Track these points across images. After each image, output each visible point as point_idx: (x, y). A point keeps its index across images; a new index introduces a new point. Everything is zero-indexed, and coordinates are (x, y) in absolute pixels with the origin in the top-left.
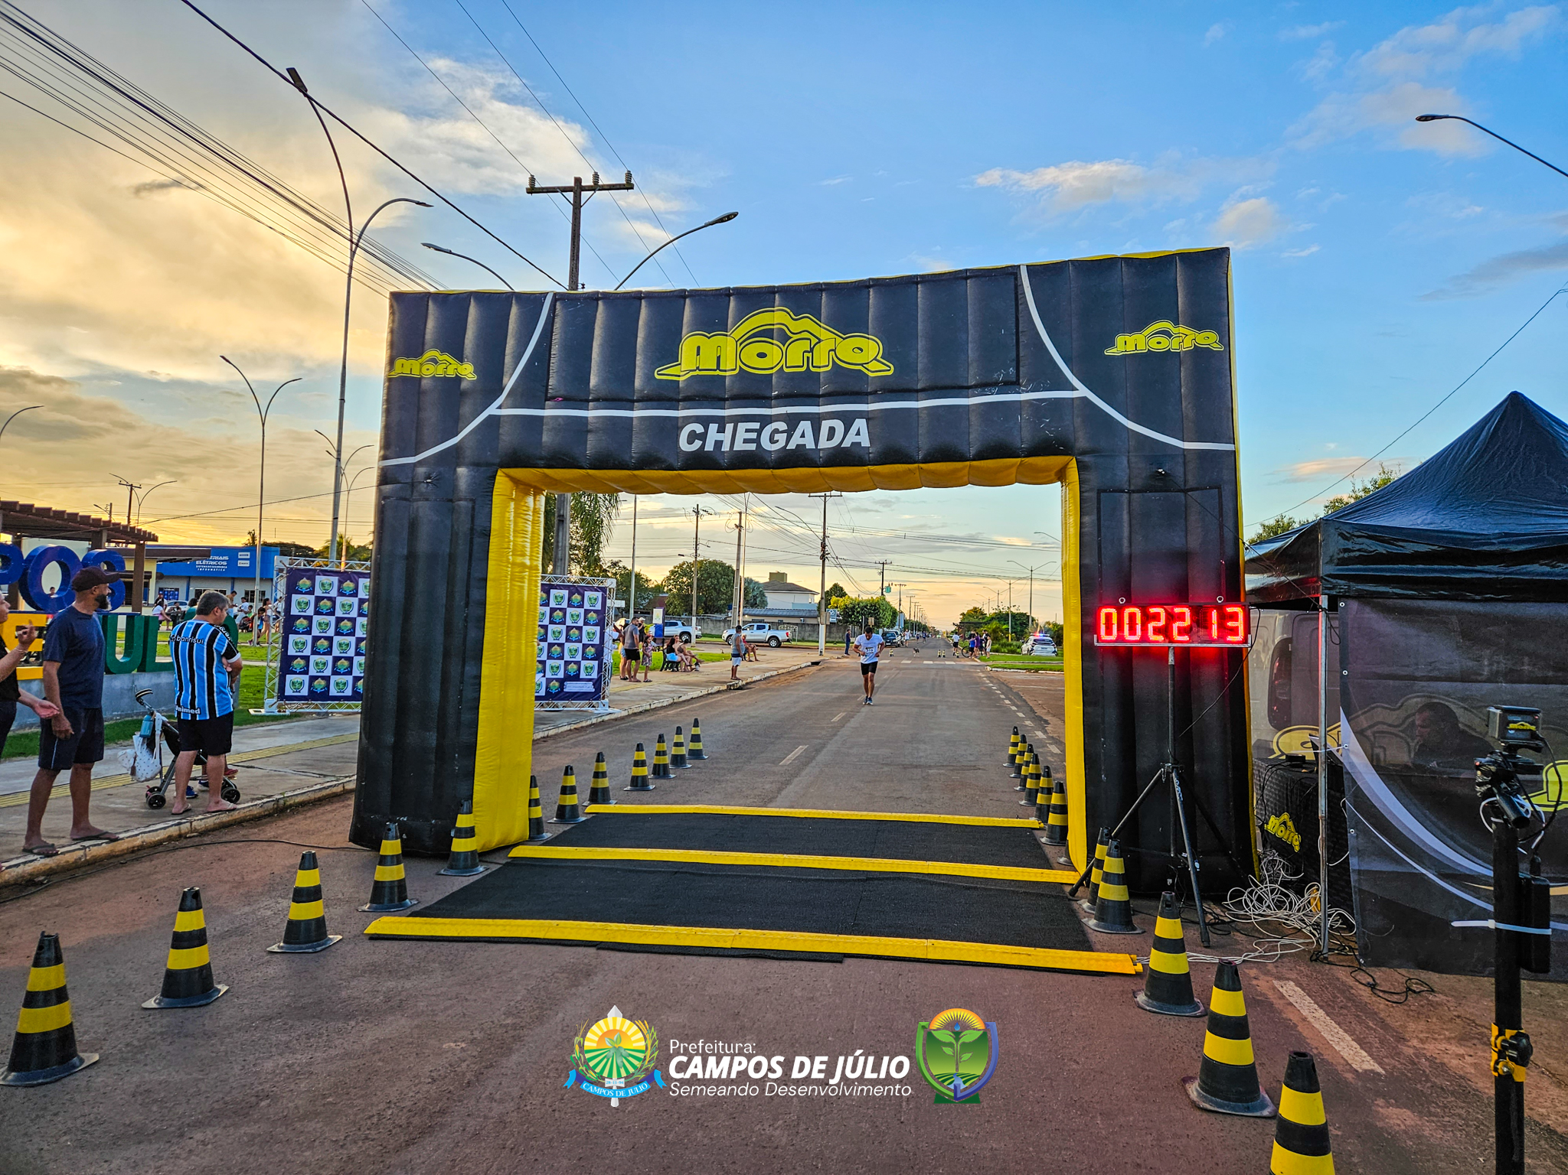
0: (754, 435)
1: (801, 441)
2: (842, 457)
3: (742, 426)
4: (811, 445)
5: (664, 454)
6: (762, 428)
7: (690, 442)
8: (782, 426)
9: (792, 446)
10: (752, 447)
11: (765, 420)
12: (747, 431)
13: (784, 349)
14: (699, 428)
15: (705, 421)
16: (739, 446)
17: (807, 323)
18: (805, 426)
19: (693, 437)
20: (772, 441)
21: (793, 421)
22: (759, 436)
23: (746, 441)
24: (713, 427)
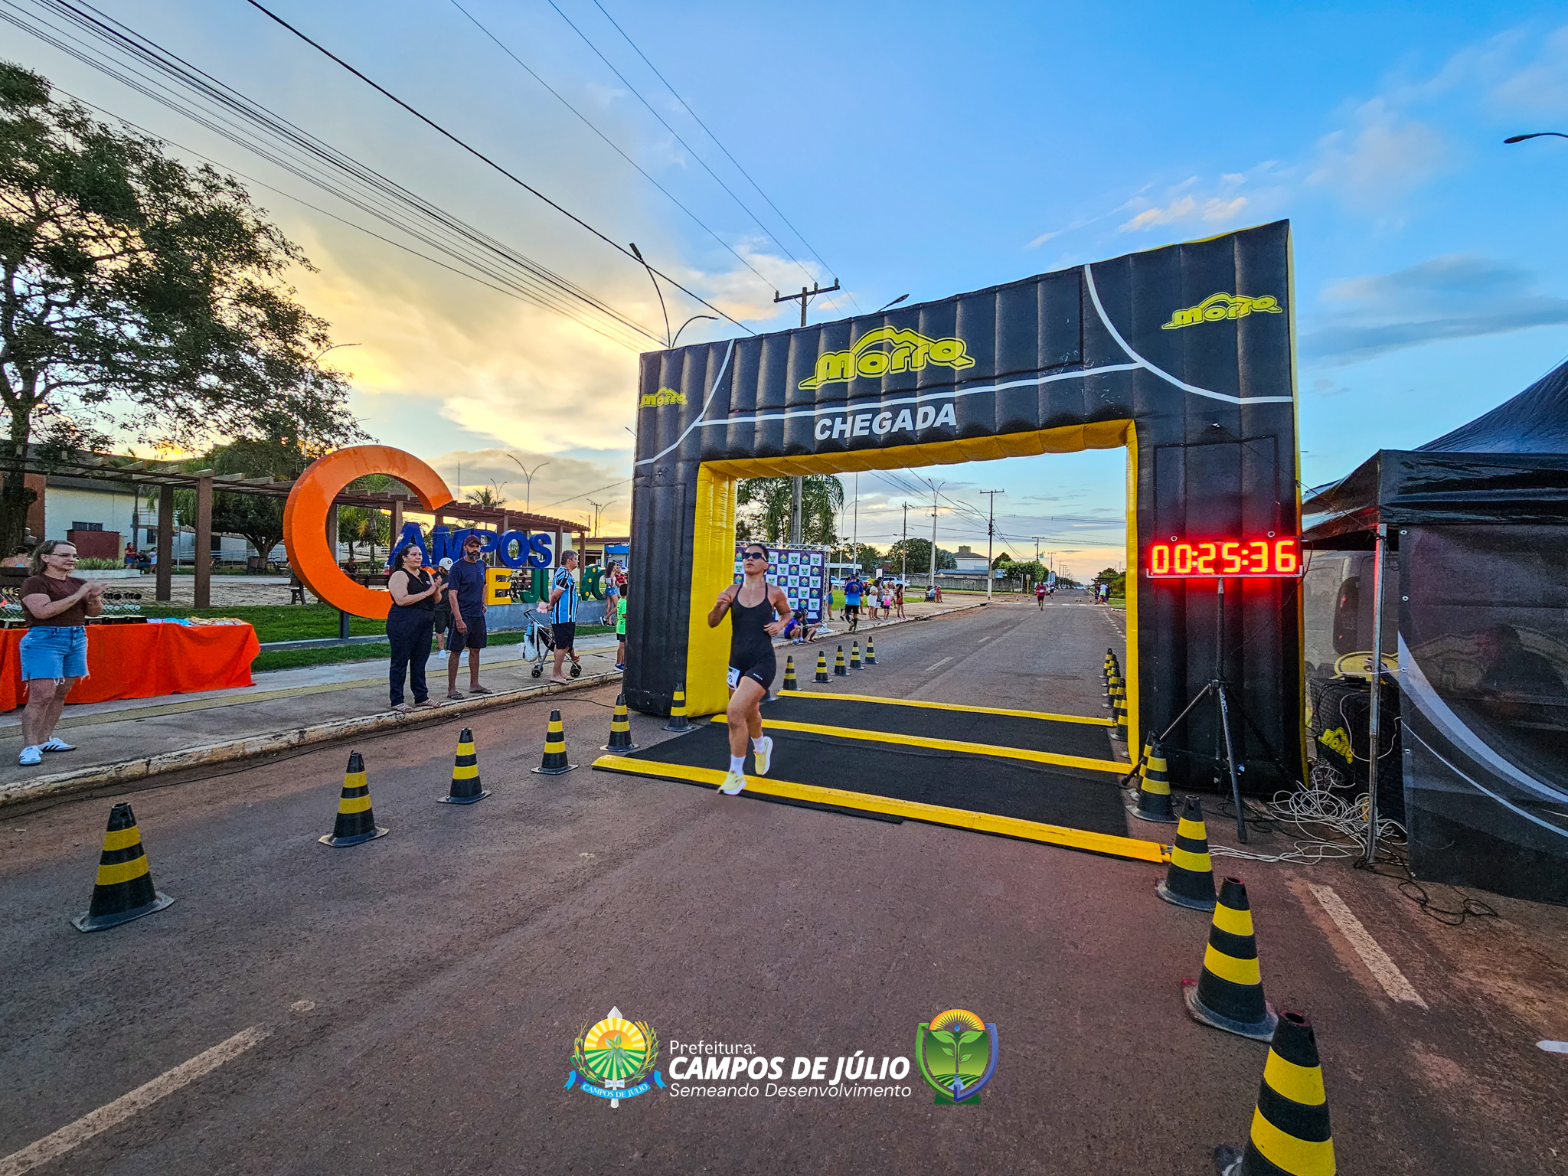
0: (867, 424)
1: (902, 425)
2: (935, 435)
3: (859, 418)
4: (909, 428)
5: (804, 444)
6: (873, 418)
7: (822, 432)
8: (888, 415)
9: (895, 429)
10: (866, 432)
11: (876, 412)
12: (862, 421)
13: (890, 357)
14: (828, 422)
15: (832, 417)
16: (857, 433)
17: (908, 335)
18: (906, 413)
19: (824, 428)
20: (881, 427)
21: (896, 411)
22: (871, 424)
23: (861, 428)
24: (839, 420)
